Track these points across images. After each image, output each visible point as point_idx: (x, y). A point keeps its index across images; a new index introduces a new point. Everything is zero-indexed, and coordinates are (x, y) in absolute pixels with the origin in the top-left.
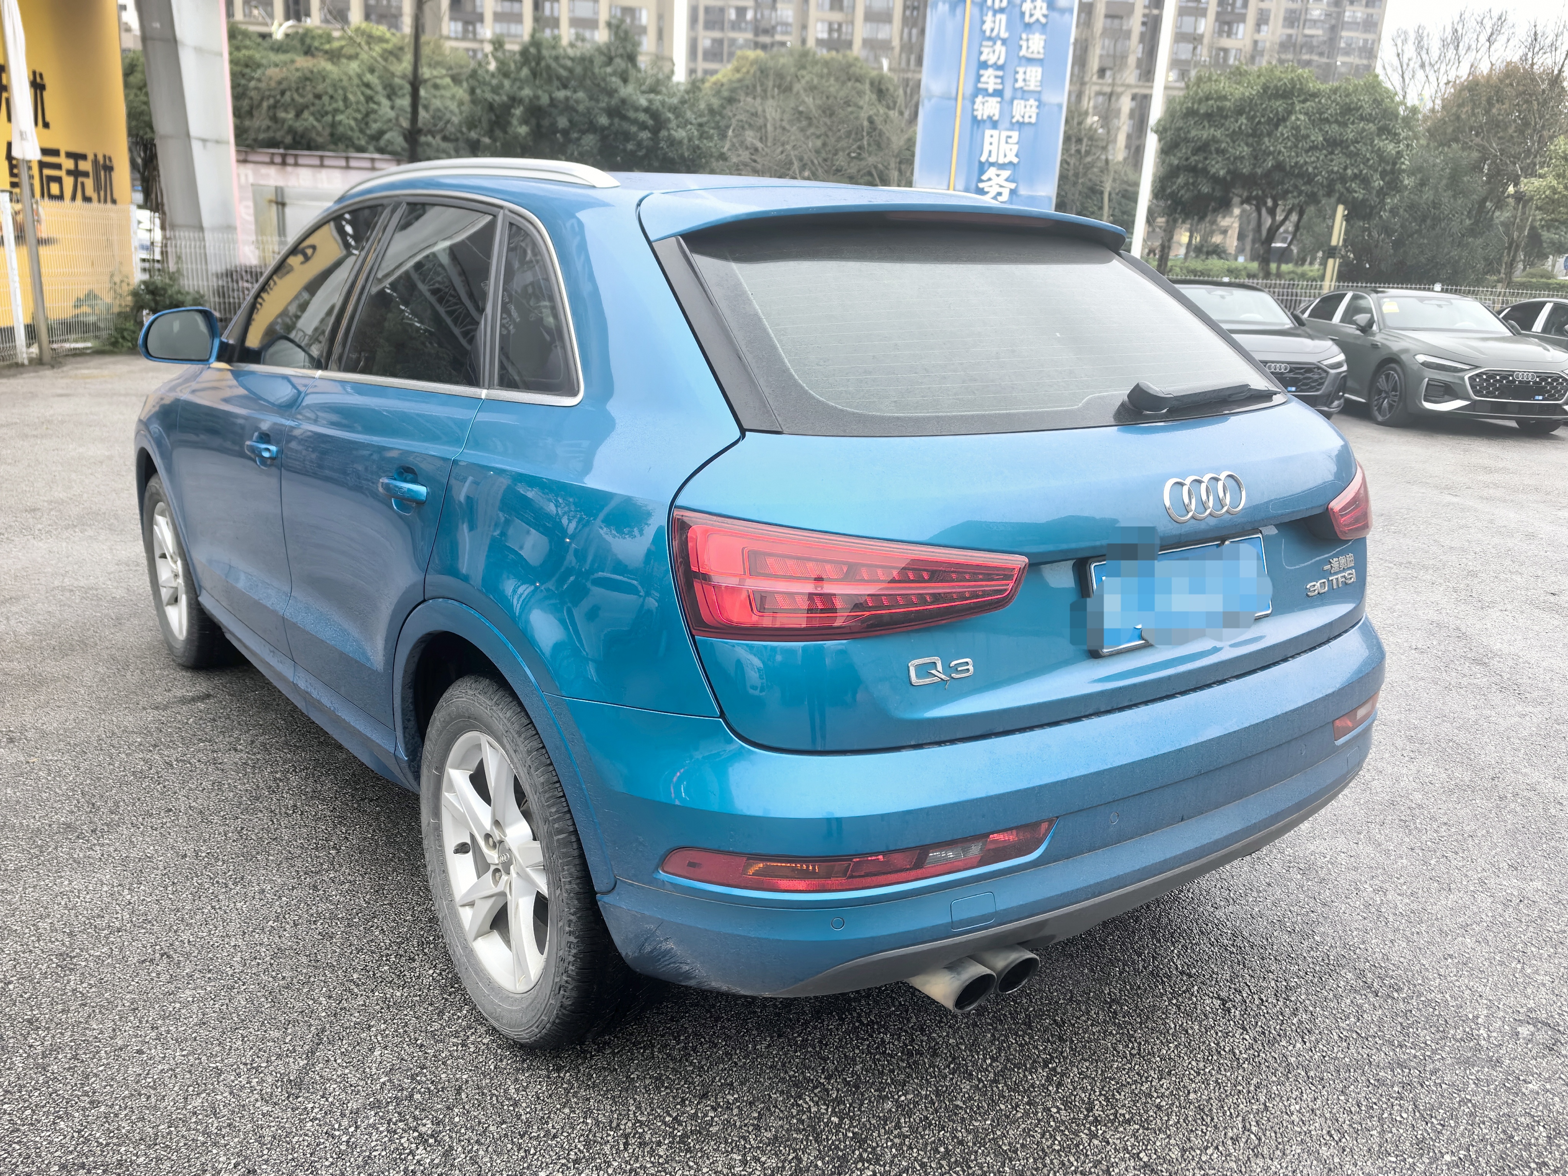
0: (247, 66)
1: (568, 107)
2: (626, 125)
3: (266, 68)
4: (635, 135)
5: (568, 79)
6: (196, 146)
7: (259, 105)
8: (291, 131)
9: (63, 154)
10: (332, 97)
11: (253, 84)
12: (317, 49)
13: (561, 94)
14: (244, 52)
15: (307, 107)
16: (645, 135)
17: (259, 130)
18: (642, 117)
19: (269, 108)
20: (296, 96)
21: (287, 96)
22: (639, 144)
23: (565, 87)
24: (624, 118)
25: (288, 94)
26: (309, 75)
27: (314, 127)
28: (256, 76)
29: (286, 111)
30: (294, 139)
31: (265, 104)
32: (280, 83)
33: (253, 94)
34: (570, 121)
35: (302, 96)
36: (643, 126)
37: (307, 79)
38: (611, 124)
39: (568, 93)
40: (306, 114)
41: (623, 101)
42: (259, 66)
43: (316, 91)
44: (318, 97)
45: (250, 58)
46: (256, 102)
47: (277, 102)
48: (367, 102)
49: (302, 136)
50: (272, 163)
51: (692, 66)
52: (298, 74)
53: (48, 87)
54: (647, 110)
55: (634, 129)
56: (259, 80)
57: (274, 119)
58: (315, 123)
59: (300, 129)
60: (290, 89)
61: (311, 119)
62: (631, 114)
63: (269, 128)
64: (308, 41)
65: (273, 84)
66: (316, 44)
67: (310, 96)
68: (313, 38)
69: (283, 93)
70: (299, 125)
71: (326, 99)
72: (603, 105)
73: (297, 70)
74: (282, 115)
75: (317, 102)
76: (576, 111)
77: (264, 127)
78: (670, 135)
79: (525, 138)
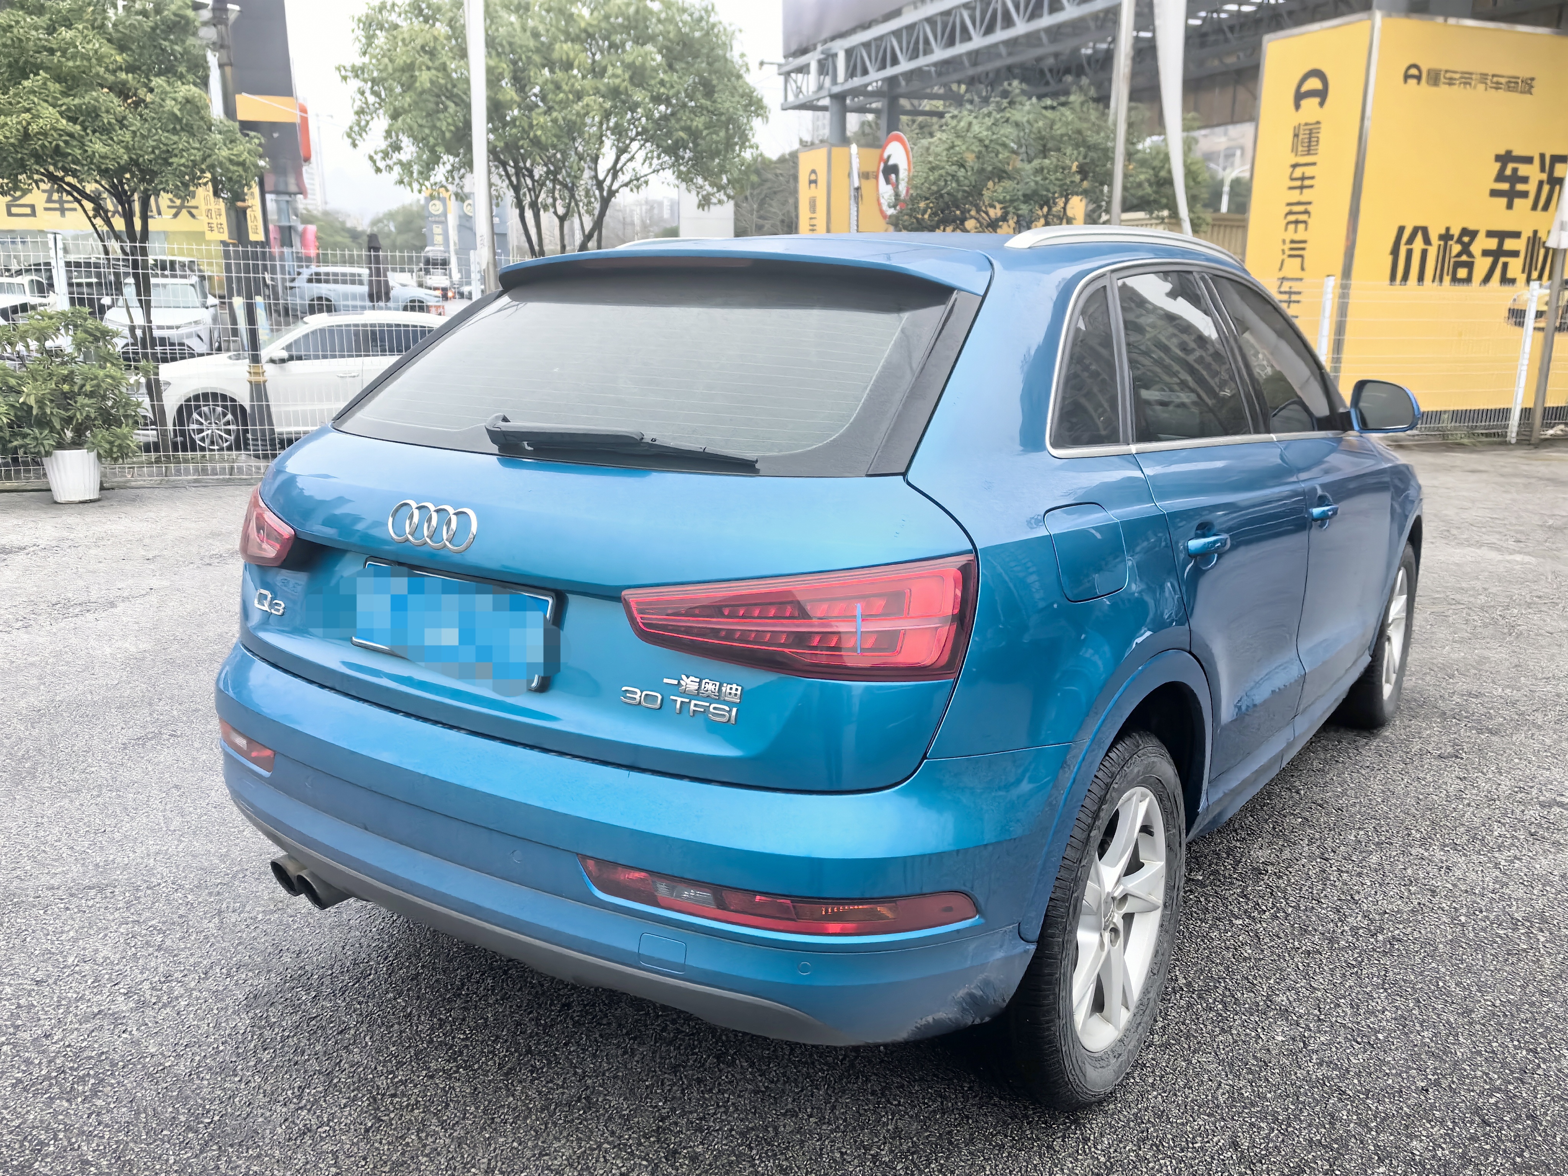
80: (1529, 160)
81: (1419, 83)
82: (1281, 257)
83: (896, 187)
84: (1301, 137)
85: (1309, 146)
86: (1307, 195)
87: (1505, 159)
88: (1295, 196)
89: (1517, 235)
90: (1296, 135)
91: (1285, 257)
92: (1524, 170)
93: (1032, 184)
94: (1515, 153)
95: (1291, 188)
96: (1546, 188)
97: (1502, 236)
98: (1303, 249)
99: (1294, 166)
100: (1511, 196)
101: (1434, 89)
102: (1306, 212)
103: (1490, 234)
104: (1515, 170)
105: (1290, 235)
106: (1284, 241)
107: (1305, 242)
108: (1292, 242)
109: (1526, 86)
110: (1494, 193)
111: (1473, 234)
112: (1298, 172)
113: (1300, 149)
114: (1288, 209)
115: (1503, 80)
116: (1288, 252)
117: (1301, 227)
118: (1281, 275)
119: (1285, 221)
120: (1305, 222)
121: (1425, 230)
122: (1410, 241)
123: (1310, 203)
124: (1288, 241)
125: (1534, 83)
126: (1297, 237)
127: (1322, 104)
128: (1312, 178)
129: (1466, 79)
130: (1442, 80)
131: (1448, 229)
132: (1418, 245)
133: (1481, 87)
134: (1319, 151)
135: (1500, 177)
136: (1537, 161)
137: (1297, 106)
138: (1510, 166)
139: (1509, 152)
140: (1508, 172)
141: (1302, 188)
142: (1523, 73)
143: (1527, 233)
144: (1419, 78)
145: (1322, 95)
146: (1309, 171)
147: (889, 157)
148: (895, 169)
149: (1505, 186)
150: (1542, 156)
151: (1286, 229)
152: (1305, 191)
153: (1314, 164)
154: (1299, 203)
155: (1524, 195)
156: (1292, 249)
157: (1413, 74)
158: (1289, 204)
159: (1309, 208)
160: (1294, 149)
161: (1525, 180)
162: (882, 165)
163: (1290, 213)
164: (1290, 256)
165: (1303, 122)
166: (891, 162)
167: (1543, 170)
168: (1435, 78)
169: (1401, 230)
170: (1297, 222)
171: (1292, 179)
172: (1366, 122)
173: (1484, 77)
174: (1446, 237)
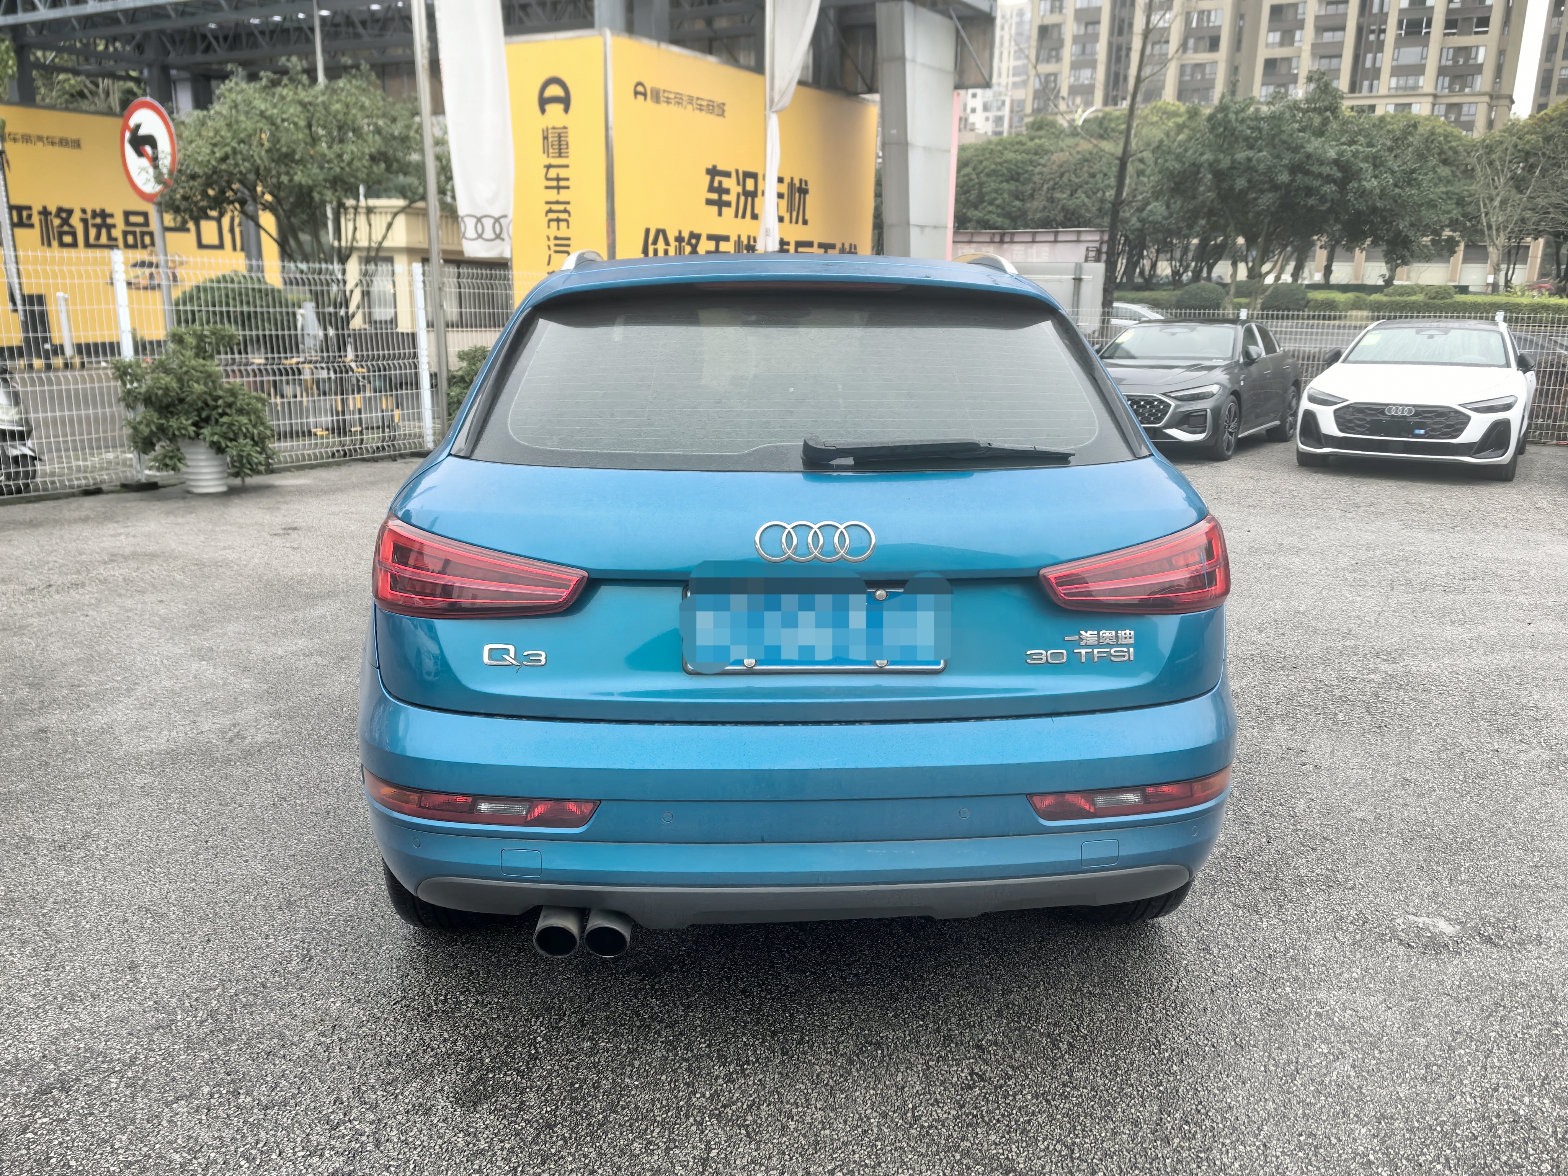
0: (1036, 154)
1: (1249, 167)
2: (1308, 181)
3: (1052, 153)
4: (1318, 189)
5: (1256, 139)
6: (914, 233)
7: (1040, 189)
8: (1064, 209)
9: (816, 245)
10: (1105, 175)
11: (1037, 170)
12: (1113, 130)
13: (1241, 155)
14: (1037, 141)
15: (1081, 187)
16: (1329, 189)
17: (1036, 211)
18: (1326, 170)
19: (1048, 189)
20: (1073, 178)
21: (1065, 179)
22: (1323, 199)
23: (1251, 147)
24: (1307, 173)
25: (1066, 175)
26: (1087, 156)
27: (1084, 204)
28: (1042, 161)
29: (1062, 192)
30: (1065, 217)
31: (1045, 187)
32: (1061, 166)
33: (1036, 178)
34: (1249, 181)
35: (1077, 176)
36: (1329, 179)
37: (1086, 160)
38: (1293, 181)
39: (1251, 153)
40: (1080, 193)
41: (1309, 156)
42: (1047, 152)
43: (1092, 171)
44: (1093, 176)
45: (1040, 146)
46: (1037, 186)
47: (1055, 184)
48: (1138, 176)
49: (1073, 214)
50: (992, 242)
51: (1542, 100)
52: (1079, 156)
53: (810, 191)
54: (1336, 162)
55: (1316, 183)
56: (1044, 166)
57: (1051, 200)
58: (1086, 200)
59: (1072, 207)
60: (1069, 171)
61: (1083, 196)
62: (1315, 169)
63: (1045, 207)
64: (1106, 123)
65: (1055, 167)
66: (1113, 125)
67: (1086, 175)
68: (1111, 120)
69: (1062, 176)
70: (1071, 204)
71: (1099, 177)
72: (1285, 162)
73: (1078, 152)
74: (1058, 195)
75: (1091, 180)
76: (1256, 171)
77: (1041, 207)
78: (1360, 186)
79: (1212, 201)
80: (727, 174)
81: (645, 99)
82: (548, 252)
83: (154, 160)
84: (550, 140)
85: (560, 149)
86: (564, 195)
87: (713, 172)
88: (553, 195)
89: (726, 239)
90: (545, 138)
91: (552, 252)
92: (728, 183)
93: (338, 170)
94: (719, 168)
95: (547, 188)
96: (742, 199)
97: (717, 239)
98: (568, 246)
99: (548, 167)
100: (721, 204)
101: (656, 106)
102: (565, 211)
103: (710, 237)
104: (720, 183)
105: (553, 231)
106: (549, 239)
107: (569, 239)
108: (556, 238)
109: (717, 109)
110: (709, 202)
111: (698, 237)
112: (553, 173)
113: (551, 151)
114: (547, 207)
115: (705, 103)
116: (553, 248)
117: (563, 225)
118: (550, 269)
119: (547, 219)
120: (566, 221)
121: (664, 232)
122: (655, 242)
123: (568, 203)
124: (552, 238)
125: (726, 108)
126: (560, 234)
127: (566, 110)
128: (567, 179)
129: (679, 100)
130: (662, 99)
131: (680, 232)
132: (661, 245)
133: (690, 107)
134: (570, 154)
135: (711, 189)
136: (734, 175)
137: (543, 111)
138: (717, 179)
139: (714, 167)
140: (716, 184)
141: (558, 188)
142: (719, 99)
143: (734, 238)
144: (645, 95)
145: (565, 101)
146: (563, 173)
147: (138, 127)
148: (151, 140)
149: (715, 196)
150: (737, 172)
151: (549, 227)
152: (561, 191)
153: (567, 166)
154: (557, 202)
155: (728, 204)
156: (556, 245)
157: (640, 91)
158: (547, 203)
159: (568, 207)
160: (546, 151)
161: (727, 191)
162: (128, 135)
163: (550, 211)
164: (556, 252)
165: (550, 126)
166: (142, 132)
167: (738, 184)
168: (657, 96)
169: (647, 231)
170: (558, 220)
171: (548, 179)
172: (610, 132)
173: (691, 99)
174: (679, 239)
